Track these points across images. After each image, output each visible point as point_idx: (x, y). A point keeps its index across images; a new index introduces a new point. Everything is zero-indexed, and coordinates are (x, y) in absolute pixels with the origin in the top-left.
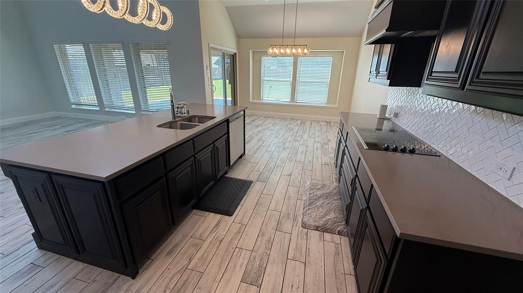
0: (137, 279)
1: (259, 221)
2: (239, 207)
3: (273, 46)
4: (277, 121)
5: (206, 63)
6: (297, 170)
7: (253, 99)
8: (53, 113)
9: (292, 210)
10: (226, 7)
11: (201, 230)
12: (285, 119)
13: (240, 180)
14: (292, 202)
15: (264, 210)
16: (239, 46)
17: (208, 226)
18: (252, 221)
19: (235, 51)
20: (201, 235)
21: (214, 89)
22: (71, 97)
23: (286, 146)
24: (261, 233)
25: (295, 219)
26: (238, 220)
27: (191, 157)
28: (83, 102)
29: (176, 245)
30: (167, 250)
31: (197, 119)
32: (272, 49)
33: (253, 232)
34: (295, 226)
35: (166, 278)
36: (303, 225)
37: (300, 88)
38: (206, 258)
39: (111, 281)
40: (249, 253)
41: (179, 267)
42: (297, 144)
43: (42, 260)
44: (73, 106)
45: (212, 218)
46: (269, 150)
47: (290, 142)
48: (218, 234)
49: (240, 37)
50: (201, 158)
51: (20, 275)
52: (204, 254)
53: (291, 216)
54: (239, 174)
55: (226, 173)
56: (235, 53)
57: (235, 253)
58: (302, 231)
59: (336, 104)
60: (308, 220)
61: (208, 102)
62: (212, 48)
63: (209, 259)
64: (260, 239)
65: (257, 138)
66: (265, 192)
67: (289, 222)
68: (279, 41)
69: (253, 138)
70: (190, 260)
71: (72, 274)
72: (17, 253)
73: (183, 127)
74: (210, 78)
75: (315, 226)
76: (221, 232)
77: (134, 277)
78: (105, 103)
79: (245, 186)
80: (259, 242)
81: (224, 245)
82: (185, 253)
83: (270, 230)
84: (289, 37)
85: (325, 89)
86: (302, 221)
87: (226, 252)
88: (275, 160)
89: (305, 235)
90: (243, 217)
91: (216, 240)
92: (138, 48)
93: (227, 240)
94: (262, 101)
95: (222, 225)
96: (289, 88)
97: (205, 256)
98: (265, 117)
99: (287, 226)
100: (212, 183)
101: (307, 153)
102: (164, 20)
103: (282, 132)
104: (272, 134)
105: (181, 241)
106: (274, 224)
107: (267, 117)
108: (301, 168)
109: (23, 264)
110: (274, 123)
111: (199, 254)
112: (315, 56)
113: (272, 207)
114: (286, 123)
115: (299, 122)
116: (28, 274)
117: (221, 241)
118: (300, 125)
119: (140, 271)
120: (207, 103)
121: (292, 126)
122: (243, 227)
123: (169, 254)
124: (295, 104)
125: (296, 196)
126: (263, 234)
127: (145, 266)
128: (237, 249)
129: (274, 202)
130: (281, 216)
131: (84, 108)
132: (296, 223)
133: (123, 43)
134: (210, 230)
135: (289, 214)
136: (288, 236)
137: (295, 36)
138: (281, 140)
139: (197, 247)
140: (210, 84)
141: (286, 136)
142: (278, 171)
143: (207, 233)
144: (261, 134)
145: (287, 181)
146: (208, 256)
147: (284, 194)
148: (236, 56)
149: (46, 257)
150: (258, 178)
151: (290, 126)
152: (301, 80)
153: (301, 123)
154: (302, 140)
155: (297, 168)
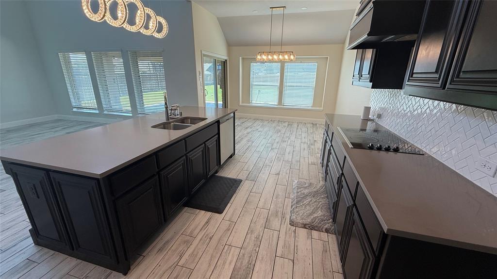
0: (128, 275)
1: (248, 219)
2: (229, 205)
3: (261, 53)
4: (266, 123)
5: (198, 68)
6: (285, 170)
7: (243, 102)
9: (280, 208)
10: (218, 18)
11: (192, 227)
12: (273, 121)
13: (230, 179)
14: (280, 200)
15: (253, 207)
16: (229, 53)
17: (199, 223)
18: (241, 219)
19: (226, 58)
20: (192, 232)
21: (206, 93)
22: (73, 100)
23: (274, 147)
24: (250, 231)
25: (283, 217)
26: (227, 218)
27: (182, 156)
28: (83, 105)
29: (168, 242)
30: (158, 247)
31: (189, 120)
32: (261, 55)
33: (242, 229)
34: (283, 223)
35: (156, 274)
36: (291, 222)
37: (287, 92)
38: (197, 255)
40: (238, 250)
41: (171, 263)
42: (284, 145)
43: (38, 256)
44: (75, 110)
45: (202, 216)
46: (258, 149)
47: (278, 143)
48: (209, 232)
49: (230, 44)
50: (192, 158)
51: (14, 271)
52: (194, 250)
53: (280, 215)
54: (229, 173)
55: (217, 172)
56: (226, 60)
57: (225, 251)
58: (290, 229)
59: (321, 107)
60: (296, 218)
61: (201, 105)
62: (205, 55)
63: (199, 256)
64: (249, 236)
65: (246, 139)
66: (254, 190)
67: (277, 219)
68: (267, 49)
69: (242, 139)
70: (181, 257)
71: (66, 269)
72: (14, 248)
73: (176, 128)
74: (202, 82)
75: (303, 224)
76: (211, 229)
77: (125, 274)
78: (104, 106)
79: (234, 184)
80: (248, 240)
81: (214, 242)
82: (175, 251)
83: (259, 228)
84: (276, 44)
85: (311, 93)
86: (290, 219)
87: (215, 249)
88: (264, 160)
89: (293, 233)
90: (233, 214)
91: (206, 237)
92: (135, 56)
93: (216, 238)
94: (251, 105)
95: (212, 222)
96: (277, 92)
97: (195, 253)
98: (254, 120)
99: (275, 223)
100: (203, 181)
101: (294, 153)
102: (160, 30)
103: (270, 133)
104: (260, 135)
105: (172, 239)
106: (262, 221)
107: (256, 119)
108: (289, 168)
109: (19, 260)
110: (263, 125)
111: (190, 251)
112: (301, 62)
113: (261, 204)
114: (274, 125)
115: (286, 124)
116: (23, 270)
117: (211, 239)
118: (288, 127)
119: (132, 267)
120: (199, 106)
121: (279, 128)
122: (232, 224)
123: (160, 250)
124: (282, 107)
125: (284, 194)
126: (252, 231)
127: (137, 263)
128: (227, 247)
129: (262, 200)
130: (270, 213)
131: (85, 111)
132: (284, 221)
133: (122, 51)
134: (200, 227)
135: (277, 212)
136: (276, 233)
137: (282, 44)
138: (269, 141)
139: (188, 243)
140: (202, 88)
141: (274, 137)
142: (267, 171)
143: (198, 230)
144: (250, 135)
145: (275, 180)
146: (198, 253)
147: (272, 192)
148: (226, 63)
149: (42, 253)
150: (247, 177)
151: (277, 127)
152: (288, 84)
153: (289, 125)
154: (289, 141)
155: (284, 168)
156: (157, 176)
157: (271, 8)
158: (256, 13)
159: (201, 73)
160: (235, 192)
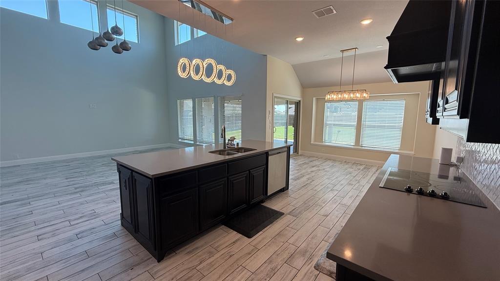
0: (160, 263)
1: (272, 250)
2: (261, 232)
3: (331, 92)
4: (337, 164)
5: (269, 108)
6: (337, 213)
7: (315, 141)
8: (169, 145)
9: (311, 248)
10: (292, 65)
11: (220, 243)
12: (346, 162)
13: (272, 210)
14: (315, 241)
15: (283, 241)
16: (303, 94)
17: (227, 242)
18: (266, 248)
19: (299, 99)
20: (218, 247)
21: (275, 130)
22: (180, 134)
23: (335, 188)
24: (270, 261)
25: (311, 258)
26: (254, 243)
27: (225, 177)
28: (185, 137)
29: (197, 248)
30: (191, 249)
32: (341, 95)
33: (262, 257)
34: (307, 264)
35: (178, 269)
36: (316, 266)
37: (365, 132)
38: (213, 266)
39: (146, 259)
40: (249, 273)
41: (191, 265)
42: (348, 188)
43: (120, 232)
44: (180, 140)
45: (234, 235)
46: (315, 188)
47: (342, 185)
48: (232, 250)
49: (305, 86)
50: (234, 180)
51: (106, 237)
52: (213, 261)
53: (308, 255)
54: (275, 205)
55: (263, 201)
56: (300, 101)
57: (237, 270)
58: (312, 272)
59: (413, 150)
60: (324, 262)
62: (276, 97)
63: (215, 266)
64: (265, 265)
65: (308, 176)
66: (291, 226)
67: (302, 258)
68: (338, 88)
70: (200, 264)
71: (129, 246)
72: (111, 224)
74: (271, 120)
75: (329, 271)
76: (235, 249)
77: (159, 261)
78: (198, 138)
79: (276, 215)
80: (263, 268)
81: (232, 260)
82: (199, 257)
83: (279, 260)
85: (398, 134)
86: (317, 261)
87: (230, 266)
88: (317, 199)
89: (313, 277)
90: (260, 242)
91: (227, 254)
92: (223, 100)
93: (236, 257)
94: (324, 144)
95: (238, 243)
96: (353, 131)
97: (213, 263)
98: (325, 159)
99: (299, 262)
100: (244, 206)
101: (357, 198)
103: (338, 174)
104: (325, 175)
105: (202, 246)
106: (286, 256)
107: (327, 159)
108: (343, 212)
109: (110, 232)
110: (333, 165)
111: (209, 261)
113: (291, 241)
114: (347, 166)
115: (362, 168)
116: (111, 238)
117: (231, 256)
118: (362, 170)
119: (165, 258)
121: (351, 170)
122: (256, 249)
123: (189, 253)
124: (360, 148)
125: (323, 237)
126: (271, 261)
127: (170, 256)
128: (241, 267)
129: (295, 237)
130: (298, 250)
131: (186, 141)
132: (310, 262)
133: (214, 97)
134: (227, 244)
135: (306, 251)
136: (294, 271)
137: (353, 83)
138: (333, 182)
139: (211, 254)
140: (271, 125)
141: (339, 179)
142: (315, 210)
143: (224, 246)
144: (313, 174)
145: (320, 220)
146: (215, 264)
147: (311, 232)
148: (300, 104)
149: (122, 231)
150: (290, 212)
151: (349, 169)
152: (368, 123)
153: (365, 168)
154: (358, 185)
155: (337, 211)
156: (197, 189)
157: (341, 51)
158: (328, 57)
159: (271, 112)
160: (271, 222)
